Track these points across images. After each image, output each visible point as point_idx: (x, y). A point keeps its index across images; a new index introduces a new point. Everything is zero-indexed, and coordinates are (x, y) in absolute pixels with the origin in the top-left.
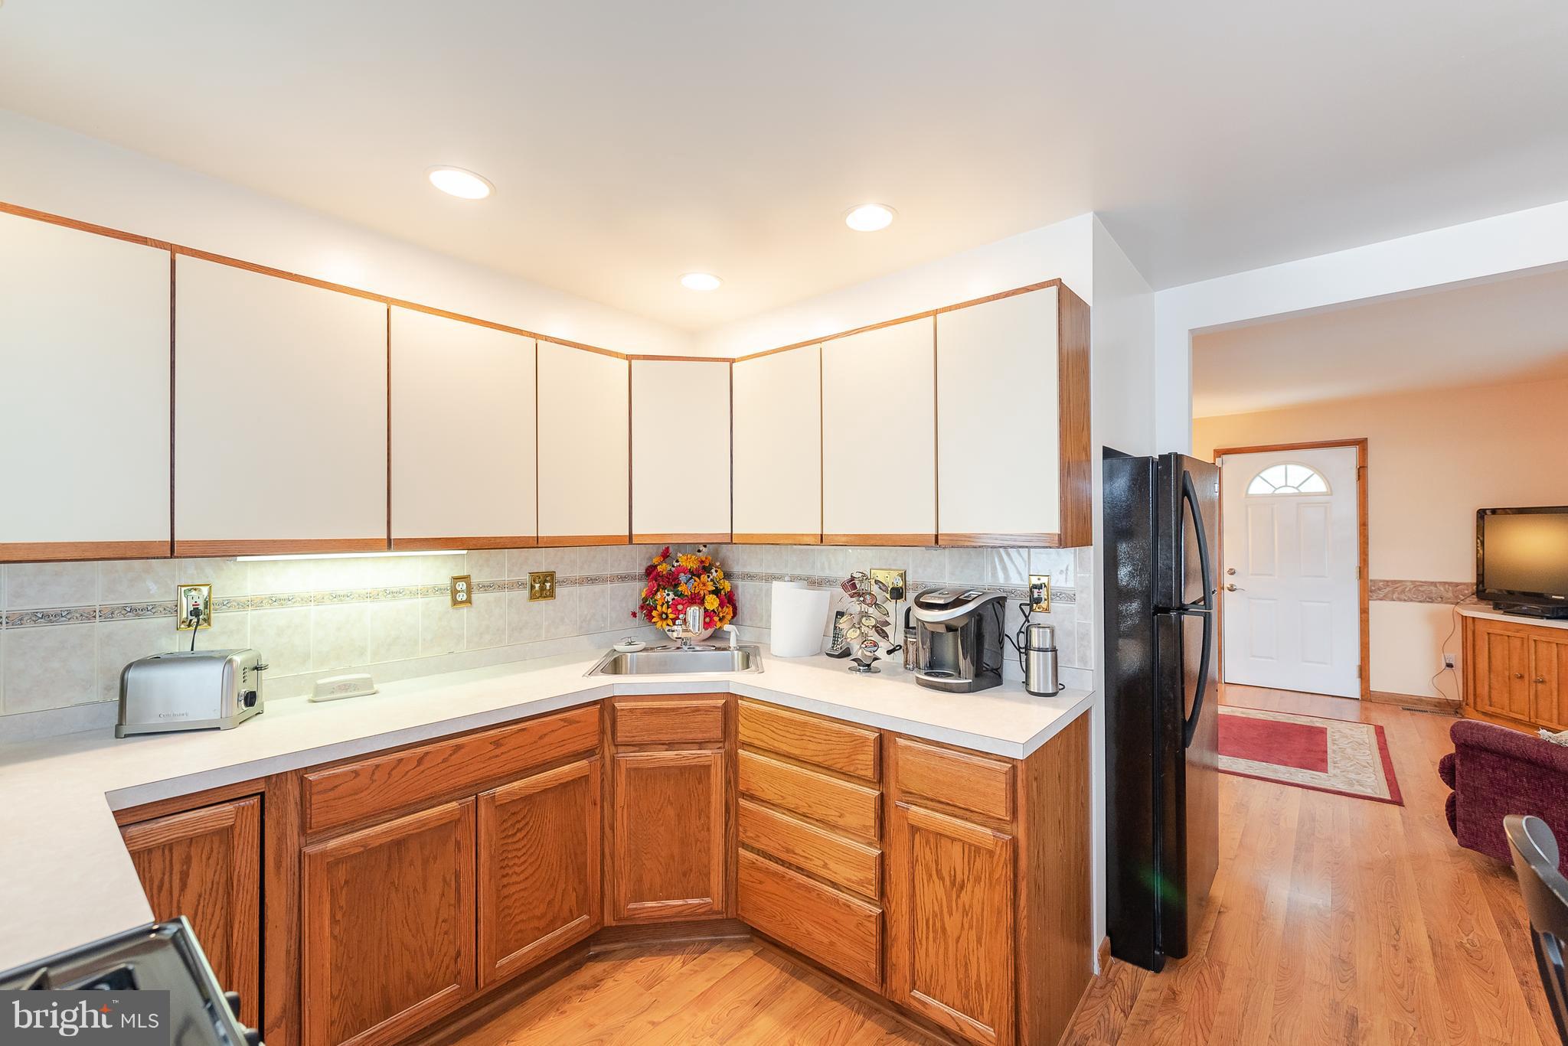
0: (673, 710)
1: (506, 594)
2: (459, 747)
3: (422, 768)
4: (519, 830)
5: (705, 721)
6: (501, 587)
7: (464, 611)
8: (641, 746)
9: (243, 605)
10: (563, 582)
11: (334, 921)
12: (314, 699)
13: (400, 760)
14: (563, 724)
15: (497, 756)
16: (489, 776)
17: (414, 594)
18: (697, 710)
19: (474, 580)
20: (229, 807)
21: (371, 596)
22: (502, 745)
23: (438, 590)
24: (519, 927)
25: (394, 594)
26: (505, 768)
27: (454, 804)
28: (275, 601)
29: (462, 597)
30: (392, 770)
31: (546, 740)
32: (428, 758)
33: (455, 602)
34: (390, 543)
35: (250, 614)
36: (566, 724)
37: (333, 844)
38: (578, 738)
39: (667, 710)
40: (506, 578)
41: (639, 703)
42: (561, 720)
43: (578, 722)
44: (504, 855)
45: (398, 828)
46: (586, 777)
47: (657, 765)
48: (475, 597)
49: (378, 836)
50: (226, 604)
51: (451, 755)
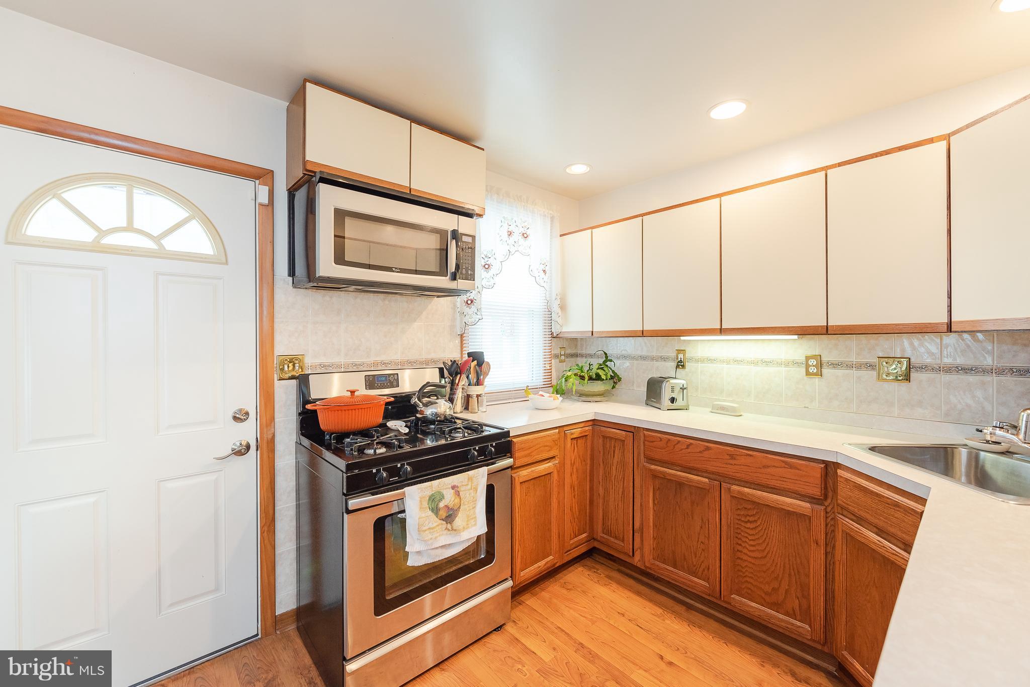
0: (877, 495)
1: (854, 372)
2: (708, 448)
3: (689, 450)
4: (749, 521)
5: (904, 521)
6: (850, 366)
7: (816, 380)
8: (860, 520)
9: (697, 361)
11: (654, 504)
12: (713, 411)
13: (679, 442)
14: (783, 465)
15: (732, 464)
16: (726, 474)
17: (780, 364)
18: (897, 505)
19: (824, 359)
20: (624, 433)
21: (754, 363)
22: (735, 459)
23: (796, 363)
24: (749, 586)
25: (767, 363)
26: (738, 475)
27: (707, 480)
28: (711, 360)
29: (813, 370)
30: (675, 445)
31: (769, 470)
32: (691, 447)
33: (808, 373)
35: (700, 365)
36: (786, 466)
37: (653, 467)
38: (800, 482)
39: (872, 492)
40: (854, 359)
41: (853, 477)
42: (783, 462)
43: (798, 469)
44: (739, 531)
45: (680, 476)
46: (810, 518)
47: (863, 540)
48: (825, 371)
49: (670, 474)
50: (691, 359)
51: (704, 451)
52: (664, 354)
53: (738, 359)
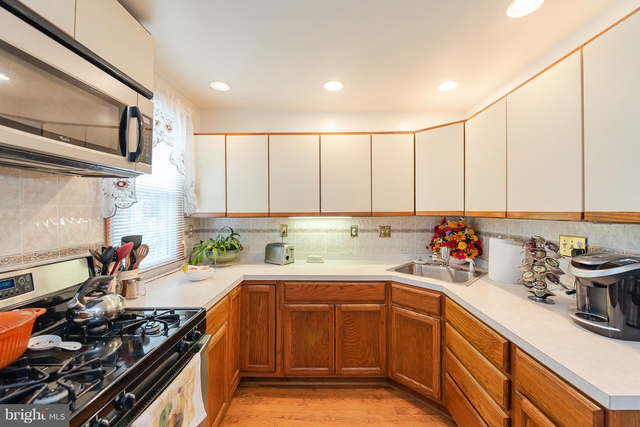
0: (415, 293)
1: (371, 234)
2: (328, 286)
3: (316, 290)
4: (350, 323)
5: (430, 303)
6: (369, 231)
7: (355, 238)
8: (403, 306)
9: (294, 231)
10: (394, 231)
11: (292, 330)
12: (308, 261)
13: (310, 285)
14: (368, 287)
15: (341, 293)
16: (339, 299)
17: (339, 231)
18: (426, 296)
19: (359, 228)
20: (268, 286)
21: (327, 231)
22: (343, 289)
23: (347, 231)
24: (351, 359)
25: (333, 231)
26: (345, 298)
27: (327, 305)
28: (303, 231)
29: (354, 234)
30: (307, 288)
31: (361, 291)
32: (318, 287)
33: (352, 235)
34: (321, 214)
35: (296, 234)
36: (369, 287)
37: (292, 306)
38: (375, 294)
39: (412, 293)
40: (371, 228)
41: (401, 287)
42: (367, 285)
43: (375, 288)
44: (345, 330)
45: (311, 307)
46: (379, 311)
47: (408, 316)
48: (359, 234)
49: (303, 308)
50: (291, 230)
51: (325, 288)
52: (273, 228)
53: (318, 229)
